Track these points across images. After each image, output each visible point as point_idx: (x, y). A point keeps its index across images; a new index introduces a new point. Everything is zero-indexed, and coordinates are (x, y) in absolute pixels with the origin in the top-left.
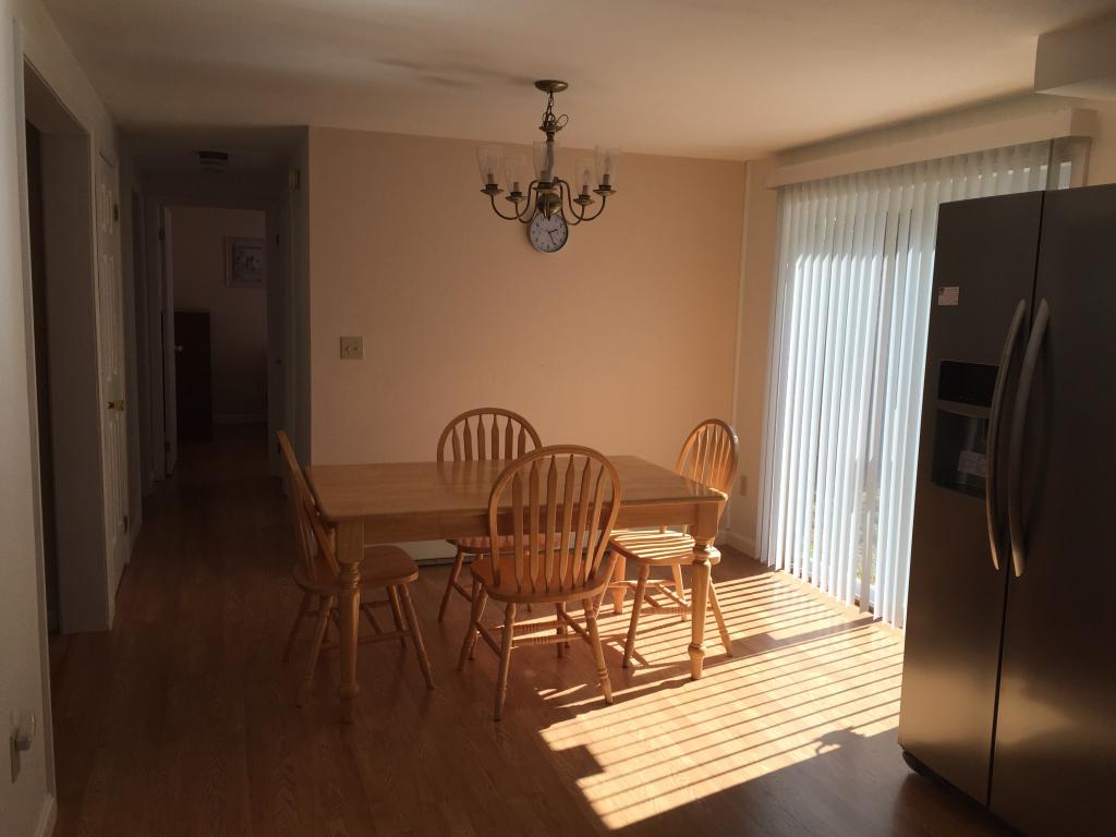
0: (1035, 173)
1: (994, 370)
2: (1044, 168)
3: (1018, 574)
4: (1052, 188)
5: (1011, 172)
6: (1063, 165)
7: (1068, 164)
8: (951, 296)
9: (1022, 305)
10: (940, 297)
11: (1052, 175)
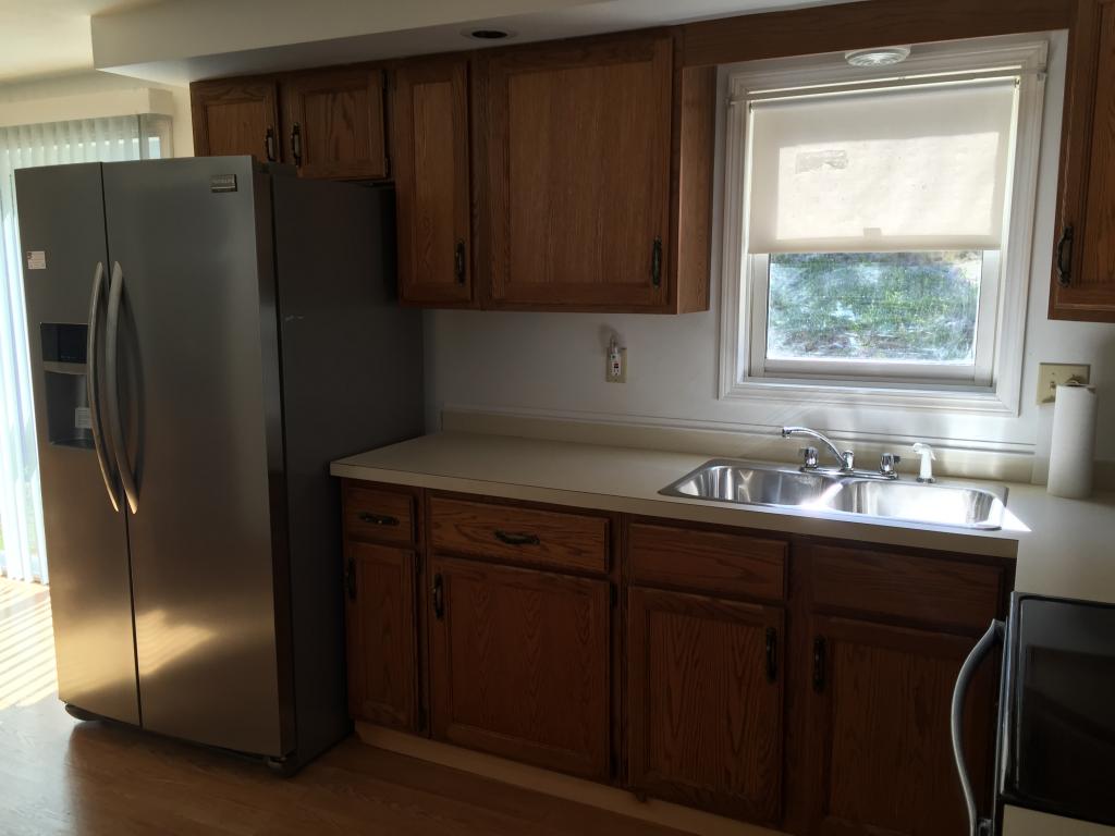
0: (128, 145)
1: (85, 328)
2: (136, 141)
3: (134, 511)
4: (144, 158)
5: (107, 143)
6: (151, 139)
7: (157, 139)
8: (39, 260)
9: (100, 268)
10: (29, 261)
11: (143, 147)
